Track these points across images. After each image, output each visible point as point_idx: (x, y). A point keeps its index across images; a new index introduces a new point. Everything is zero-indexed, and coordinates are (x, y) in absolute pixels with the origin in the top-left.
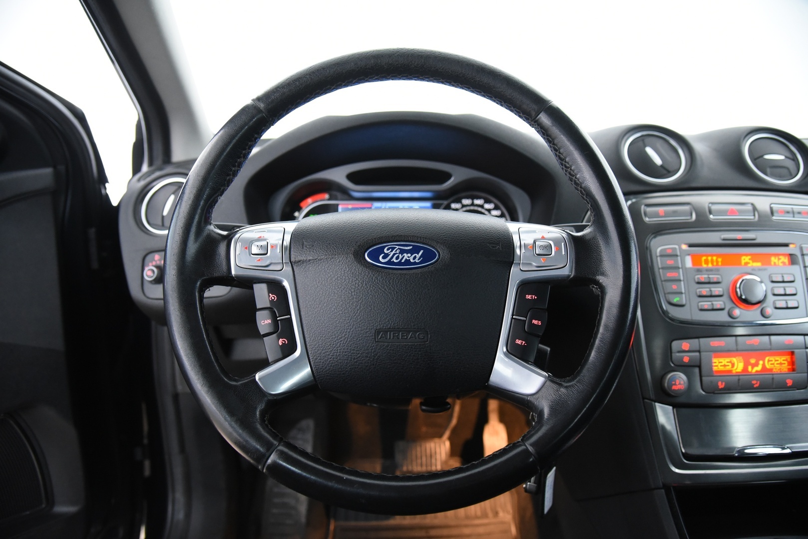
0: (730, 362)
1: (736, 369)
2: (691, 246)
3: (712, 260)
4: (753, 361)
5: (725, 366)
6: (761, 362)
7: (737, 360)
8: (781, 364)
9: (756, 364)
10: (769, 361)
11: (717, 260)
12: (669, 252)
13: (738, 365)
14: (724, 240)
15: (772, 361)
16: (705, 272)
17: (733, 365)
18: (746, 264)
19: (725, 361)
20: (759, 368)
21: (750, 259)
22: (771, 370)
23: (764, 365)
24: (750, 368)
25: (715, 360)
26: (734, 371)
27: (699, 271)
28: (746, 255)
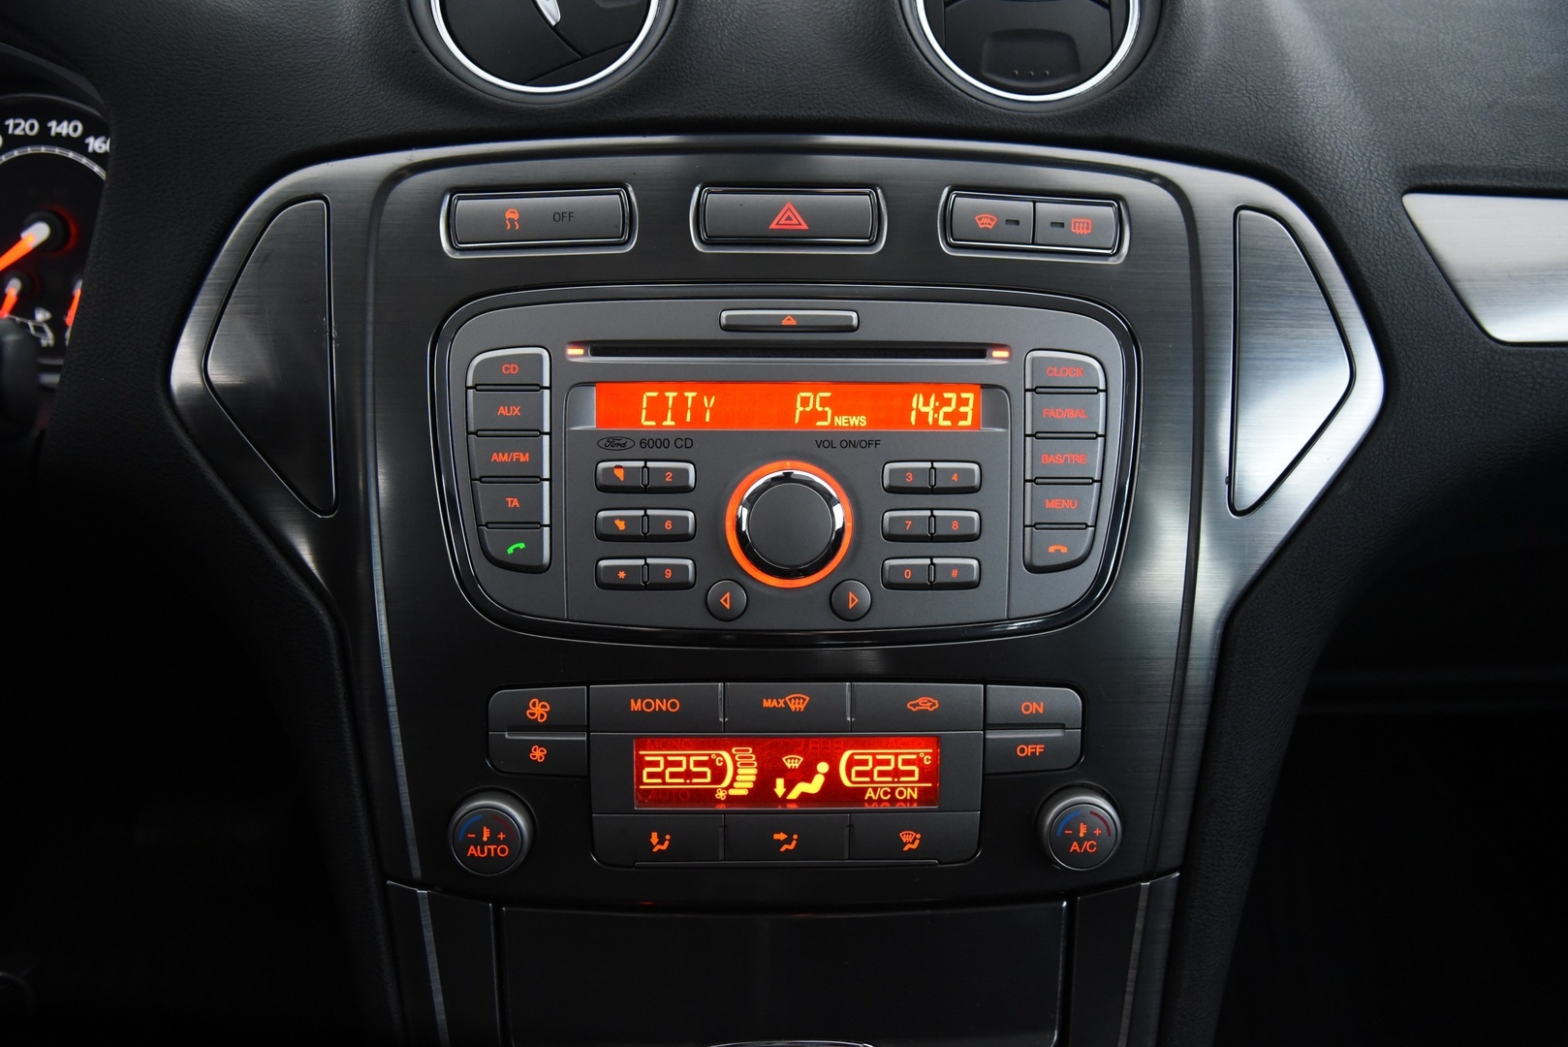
0: (710, 763)
1: (731, 786)
2: (598, 348)
3: (681, 401)
4: (793, 762)
5: (688, 775)
6: (823, 767)
7: (733, 756)
8: (896, 773)
9: (807, 774)
10: (851, 763)
11: (697, 401)
12: (511, 373)
13: (735, 774)
14: (727, 328)
15: (865, 763)
16: (638, 451)
17: (719, 774)
18: (812, 417)
19: (689, 759)
20: (815, 786)
21: (824, 402)
22: (858, 794)
23: (832, 777)
24: (780, 787)
25: (650, 756)
26: (721, 795)
27: (615, 445)
28: (815, 383)
